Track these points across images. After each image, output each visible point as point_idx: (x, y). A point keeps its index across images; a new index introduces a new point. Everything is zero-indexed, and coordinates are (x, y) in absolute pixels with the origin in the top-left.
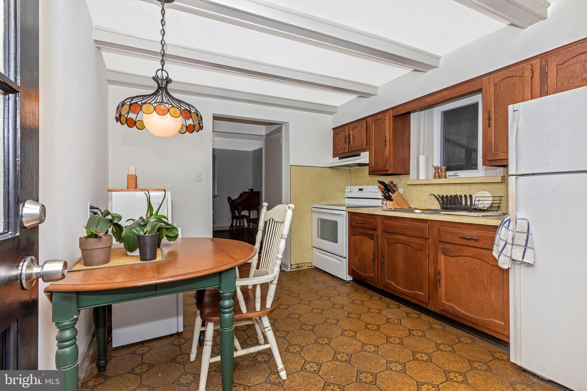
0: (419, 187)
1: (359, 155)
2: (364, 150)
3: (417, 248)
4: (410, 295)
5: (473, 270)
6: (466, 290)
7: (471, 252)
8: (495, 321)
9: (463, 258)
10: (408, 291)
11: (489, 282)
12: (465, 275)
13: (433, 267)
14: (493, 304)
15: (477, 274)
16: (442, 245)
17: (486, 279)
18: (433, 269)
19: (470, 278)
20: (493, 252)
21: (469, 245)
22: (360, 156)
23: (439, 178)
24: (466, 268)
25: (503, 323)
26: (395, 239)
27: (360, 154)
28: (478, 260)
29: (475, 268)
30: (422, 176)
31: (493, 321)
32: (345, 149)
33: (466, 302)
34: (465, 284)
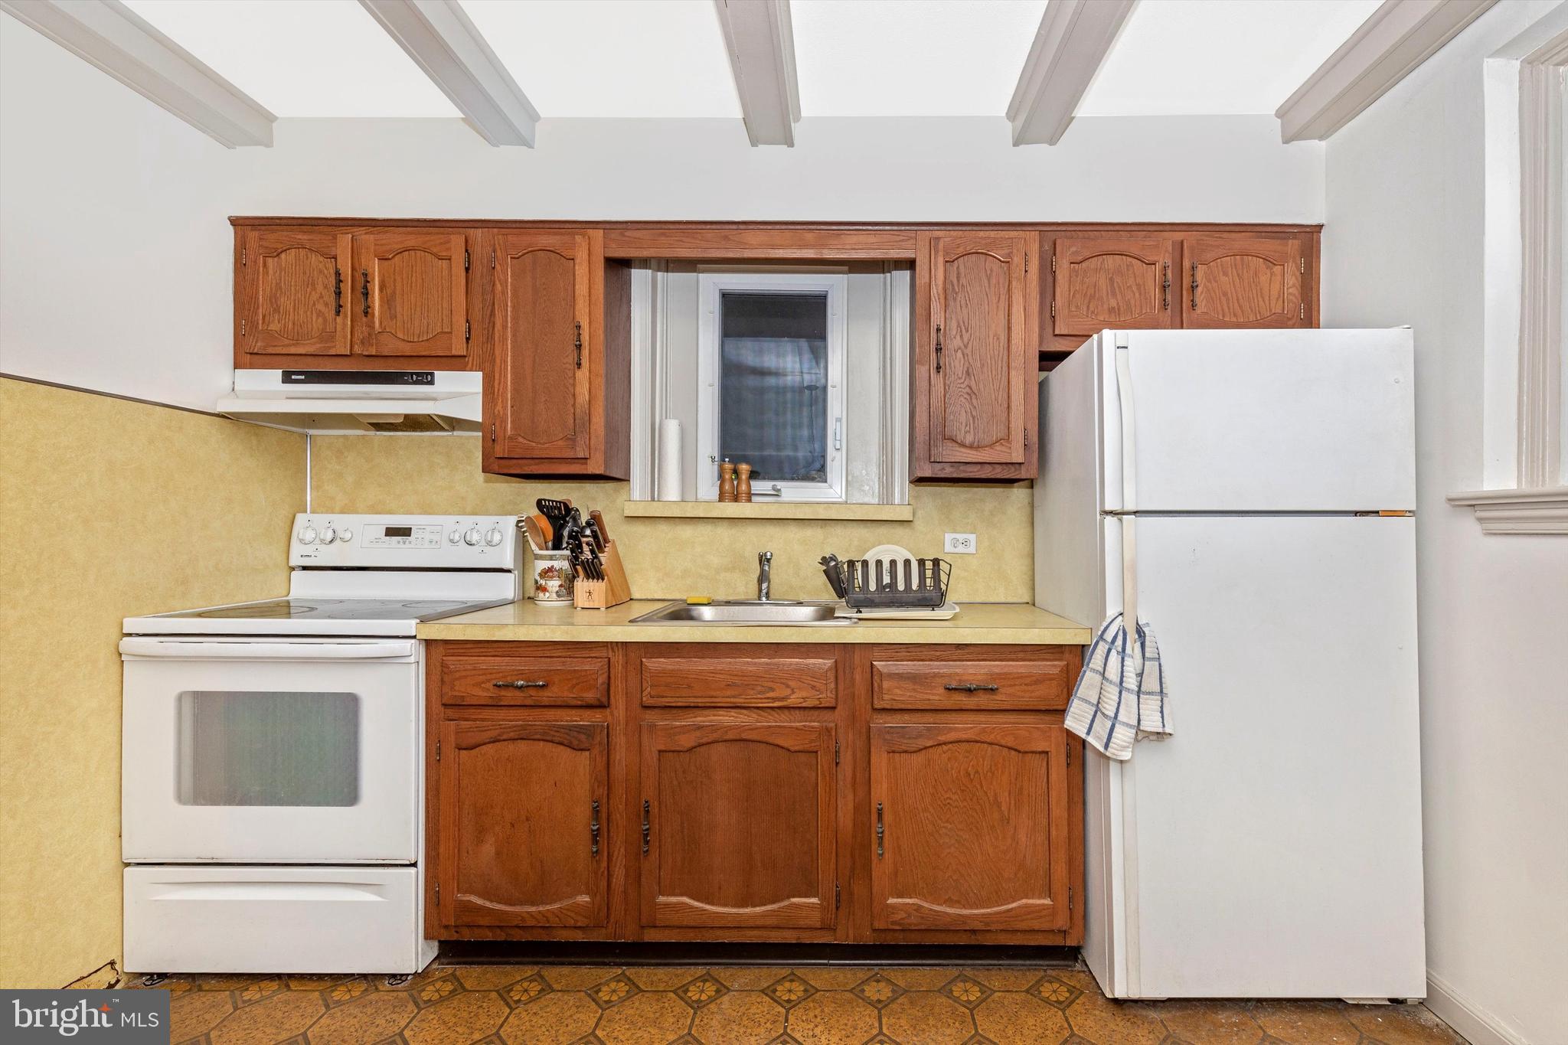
0: (663, 527)
1: (427, 379)
2: (456, 362)
3: (792, 749)
4: (769, 922)
5: (972, 777)
6: (953, 842)
7: (972, 728)
8: (1031, 901)
9: (945, 748)
10: (758, 909)
11: (1013, 802)
12: (950, 799)
13: (850, 797)
14: (1025, 857)
15: (982, 787)
16: (882, 722)
17: (1007, 794)
18: (851, 806)
19: (966, 804)
20: (1068, 718)
21: (968, 707)
22: (431, 383)
23: (736, 498)
24: (955, 776)
25: (1047, 901)
26: (700, 728)
27: (432, 374)
28: (986, 745)
29: (977, 772)
30: (672, 491)
31: (1026, 906)
32: (332, 337)
33: (954, 878)
34: (949, 826)
